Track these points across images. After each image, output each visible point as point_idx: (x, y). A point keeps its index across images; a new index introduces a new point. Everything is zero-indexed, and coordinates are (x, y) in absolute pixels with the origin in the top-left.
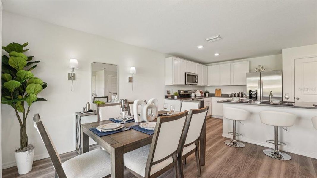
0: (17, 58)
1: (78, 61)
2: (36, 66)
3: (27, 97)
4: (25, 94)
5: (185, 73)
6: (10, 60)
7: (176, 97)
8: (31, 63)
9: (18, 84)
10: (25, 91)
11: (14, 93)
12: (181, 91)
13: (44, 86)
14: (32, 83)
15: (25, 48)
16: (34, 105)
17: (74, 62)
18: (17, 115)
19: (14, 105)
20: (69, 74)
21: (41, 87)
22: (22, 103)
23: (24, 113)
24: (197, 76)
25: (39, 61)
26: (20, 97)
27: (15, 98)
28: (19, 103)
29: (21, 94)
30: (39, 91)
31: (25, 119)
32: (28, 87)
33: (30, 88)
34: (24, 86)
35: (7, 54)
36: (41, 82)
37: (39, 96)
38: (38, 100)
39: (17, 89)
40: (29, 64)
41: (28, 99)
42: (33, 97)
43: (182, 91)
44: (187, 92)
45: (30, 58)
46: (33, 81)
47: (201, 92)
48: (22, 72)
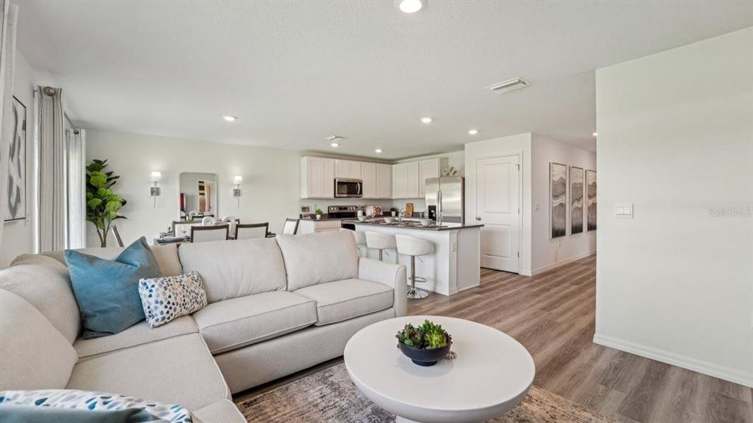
0: (98, 177)
1: (161, 174)
2: (115, 182)
3: (107, 214)
4: (105, 211)
5: (335, 180)
6: (92, 178)
7: (318, 217)
8: (111, 179)
9: (99, 201)
10: (105, 208)
11: (95, 210)
12: (332, 207)
13: (124, 203)
14: (112, 200)
15: (105, 164)
16: (114, 223)
17: (156, 175)
18: (98, 231)
19: (95, 221)
20: (152, 188)
21: (121, 204)
22: (103, 220)
23: (104, 230)
24: (361, 184)
25: (118, 177)
26: (101, 214)
27: (96, 214)
28: (100, 219)
29: (102, 211)
30: (118, 209)
31: (105, 236)
32: (108, 204)
33: (110, 206)
34: (104, 203)
35: (90, 173)
36: (120, 199)
37: (119, 214)
38: (118, 217)
39: (98, 207)
40: (109, 180)
41: (108, 216)
42: (113, 214)
43: (334, 207)
44: (346, 208)
45: (109, 174)
46: (112, 198)
47: (378, 209)
48: (102, 191)
